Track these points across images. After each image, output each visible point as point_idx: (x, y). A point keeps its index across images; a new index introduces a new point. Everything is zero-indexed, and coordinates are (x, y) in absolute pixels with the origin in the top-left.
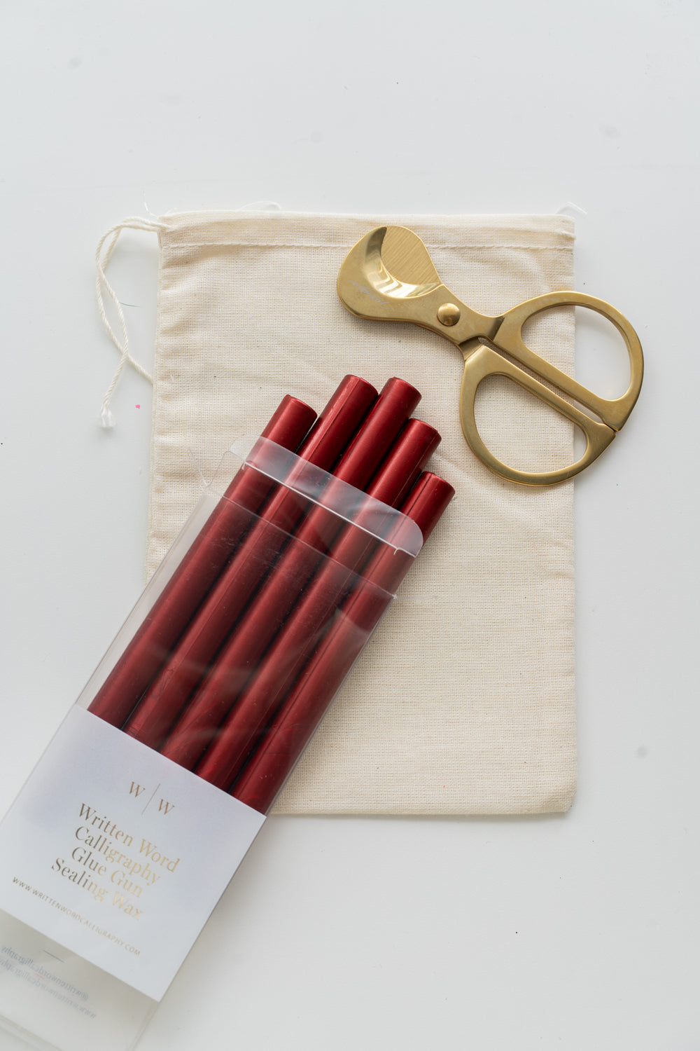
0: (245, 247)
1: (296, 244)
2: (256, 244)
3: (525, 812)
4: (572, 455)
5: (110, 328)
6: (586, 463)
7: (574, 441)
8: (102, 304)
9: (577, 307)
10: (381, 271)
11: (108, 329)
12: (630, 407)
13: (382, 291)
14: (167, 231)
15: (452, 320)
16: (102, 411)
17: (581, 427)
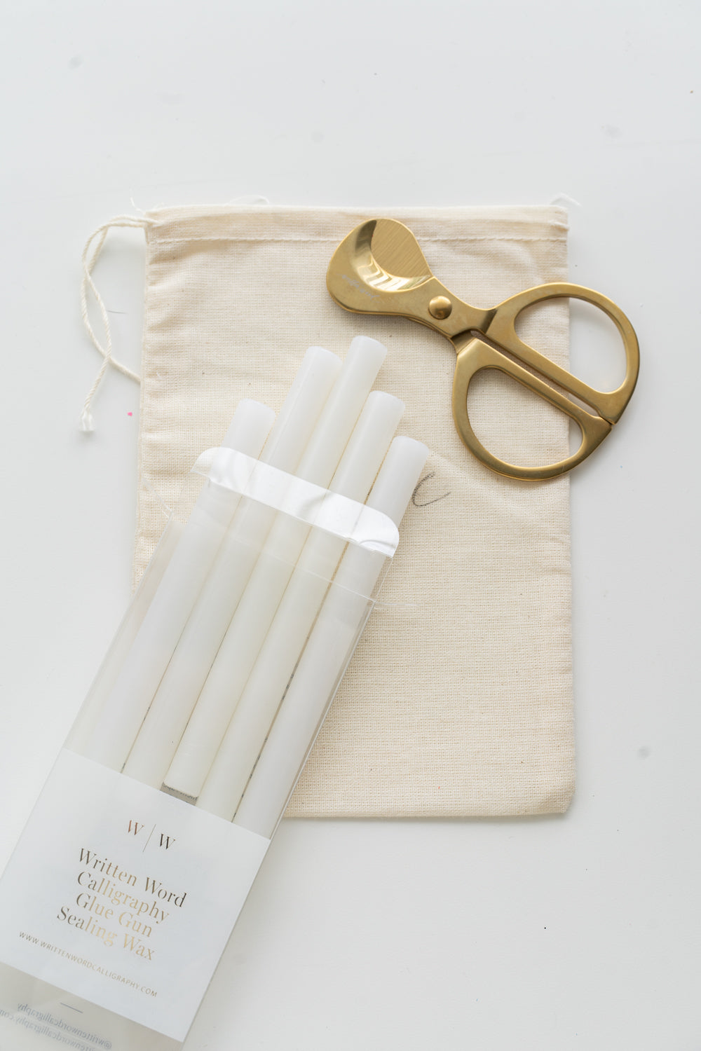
0: (233, 242)
1: (284, 238)
2: (244, 238)
3: (522, 813)
4: (567, 448)
5: (91, 331)
6: (582, 457)
7: (570, 434)
8: (85, 306)
9: (572, 300)
10: (372, 264)
11: (89, 332)
12: (626, 399)
13: (372, 284)
14: (154, 226)
15: (444, 313)
16: (83, 415)
17: (576, 420)
